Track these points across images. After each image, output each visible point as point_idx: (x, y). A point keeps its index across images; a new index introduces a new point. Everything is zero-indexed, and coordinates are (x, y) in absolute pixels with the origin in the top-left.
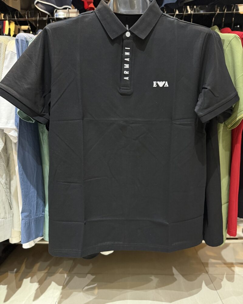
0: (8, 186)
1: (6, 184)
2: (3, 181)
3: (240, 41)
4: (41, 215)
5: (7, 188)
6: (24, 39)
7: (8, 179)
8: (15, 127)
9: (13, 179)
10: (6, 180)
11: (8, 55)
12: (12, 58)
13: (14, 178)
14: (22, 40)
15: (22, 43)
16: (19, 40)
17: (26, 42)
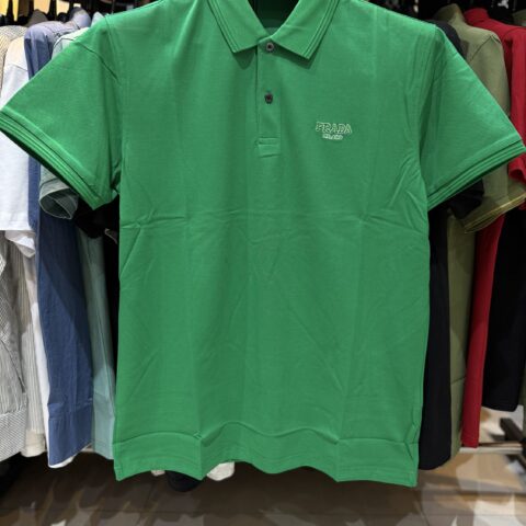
0: (16, 345)
1: (12, 342)
2: (5, 337)
3: (501, 47)
4: (86, 404)
5: (14, 350)
6: (43, 40)
7: (16, 332)
8: (28, 228)
9: (25, 330)
10: (12, 333)
11: (9, 73)
12: (17, 80)
13: (29, 327)
14: (38, 42)
15: (38, 47)
16: (32, 42)
17: (46, 46)
